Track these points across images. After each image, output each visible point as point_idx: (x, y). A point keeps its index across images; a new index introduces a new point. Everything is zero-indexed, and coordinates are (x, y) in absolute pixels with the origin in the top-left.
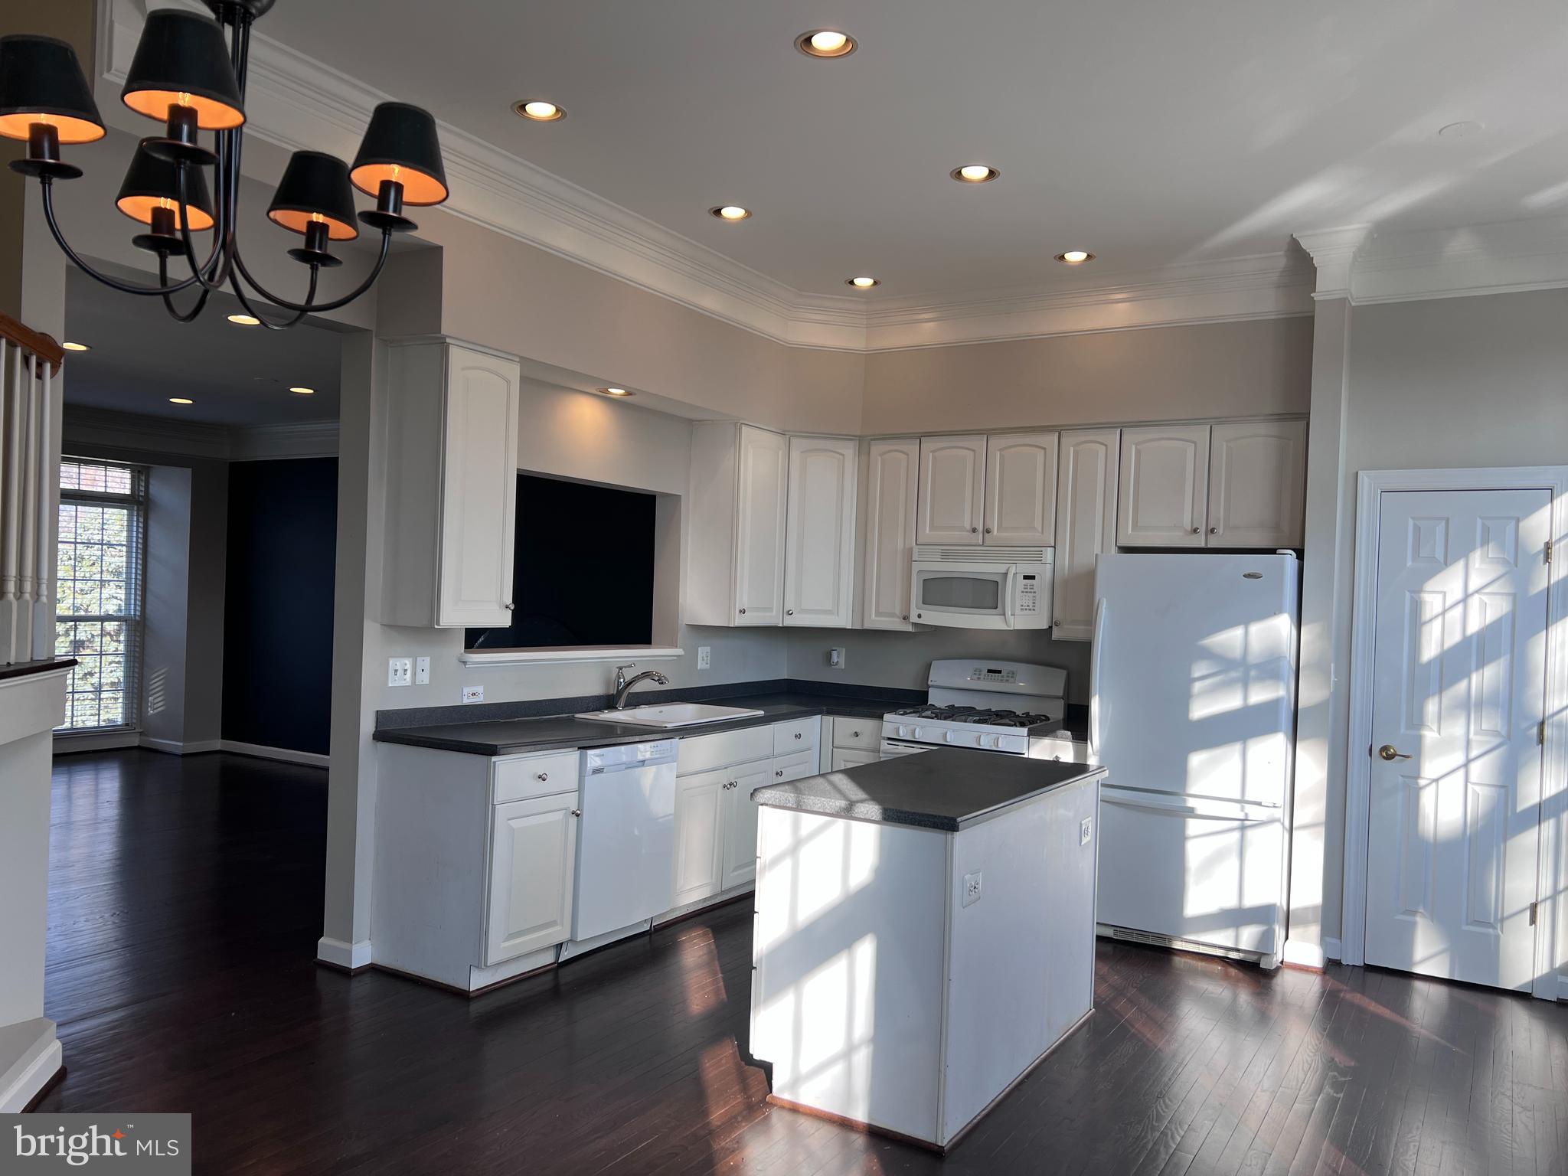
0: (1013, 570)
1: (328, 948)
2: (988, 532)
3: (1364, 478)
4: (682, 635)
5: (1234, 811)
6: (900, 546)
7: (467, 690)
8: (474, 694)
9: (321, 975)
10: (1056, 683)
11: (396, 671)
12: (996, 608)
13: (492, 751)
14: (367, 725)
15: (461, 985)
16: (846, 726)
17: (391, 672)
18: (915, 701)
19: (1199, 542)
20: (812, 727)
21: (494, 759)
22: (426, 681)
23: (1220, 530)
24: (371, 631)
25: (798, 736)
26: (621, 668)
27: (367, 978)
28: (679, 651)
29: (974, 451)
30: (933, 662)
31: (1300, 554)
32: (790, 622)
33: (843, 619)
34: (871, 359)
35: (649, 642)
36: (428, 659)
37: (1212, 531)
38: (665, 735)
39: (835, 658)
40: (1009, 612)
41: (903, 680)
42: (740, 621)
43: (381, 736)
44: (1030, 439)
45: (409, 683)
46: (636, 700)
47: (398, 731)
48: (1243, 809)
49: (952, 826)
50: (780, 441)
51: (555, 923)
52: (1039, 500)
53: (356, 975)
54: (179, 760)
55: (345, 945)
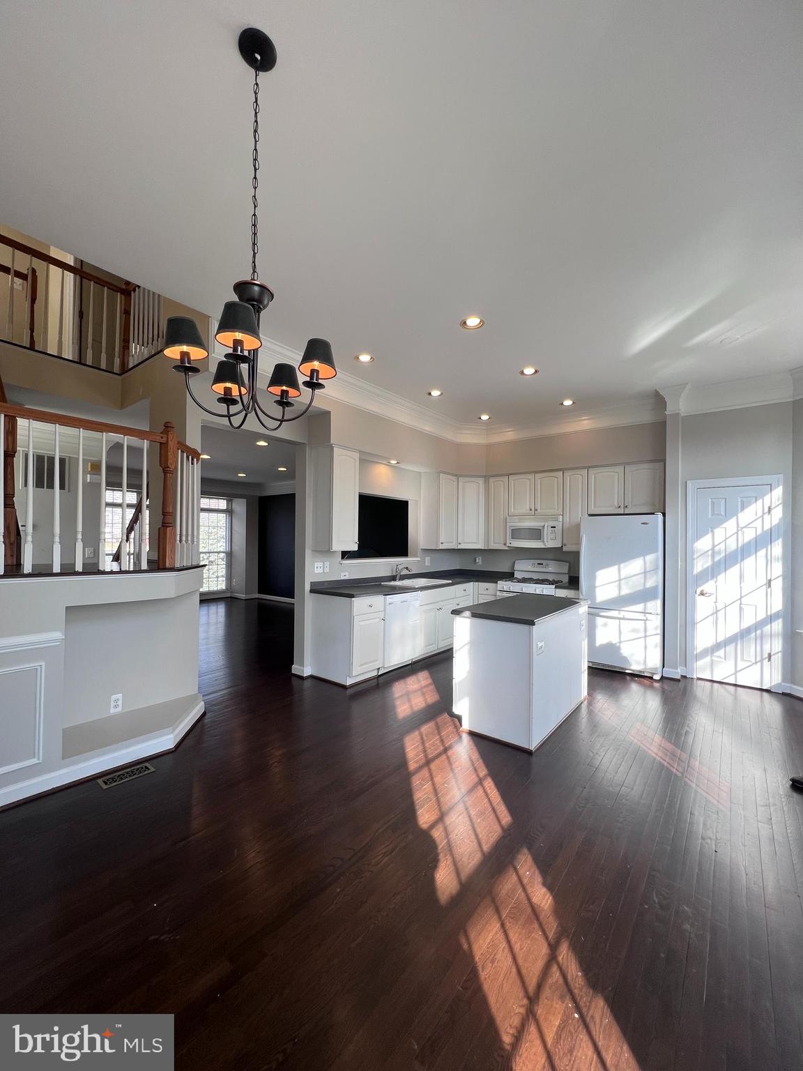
0: (547, 524)
1: (296, 669)
2: (536, 510)
3: (690, 484)
4: (419, 552)
5: (641, 616)
6: (502, 517)
7: (342, 574)
8: (345, 576)
9: (293, 678)
10: (565, 568)
11: (317, 567)
12: (541, 539)
13: (352, 596)
14: (307, 587)
15: (343, 683)
16: (483, 586)
17: (315, 568)
18: (509, 576)
19: (621, 511)
20: (470, 586)
21: (353, 599)
22: (328, 571)
23: (630, 506)
24: (308, 553)
25: (465, 590)
26: (397, 565)
27: (309, 680)
28: (419, 559)
29: (529, 479)
30: (516, 561)
31: (664, 515)
32: (460, 547)
33: (480, 545)
34: (488, 447)
35: (407, 556)
36: (328, 563)
37: (626, 507)
38: (415, 590)
39: (477, 561)
40: (545, 541)
41: (504, 568)
42: (441, 547)
43: (312, 591)
44: (552, 474)
45: (322, 571)
46: (403, 578)
47: (318, 589)
48: (645, 616)
49: (532, 623)
50: (454, 478)
51: (377, 660)
52: (556, 497)
53: (305, 679)
54: (244, 601)
55: (300, 668)
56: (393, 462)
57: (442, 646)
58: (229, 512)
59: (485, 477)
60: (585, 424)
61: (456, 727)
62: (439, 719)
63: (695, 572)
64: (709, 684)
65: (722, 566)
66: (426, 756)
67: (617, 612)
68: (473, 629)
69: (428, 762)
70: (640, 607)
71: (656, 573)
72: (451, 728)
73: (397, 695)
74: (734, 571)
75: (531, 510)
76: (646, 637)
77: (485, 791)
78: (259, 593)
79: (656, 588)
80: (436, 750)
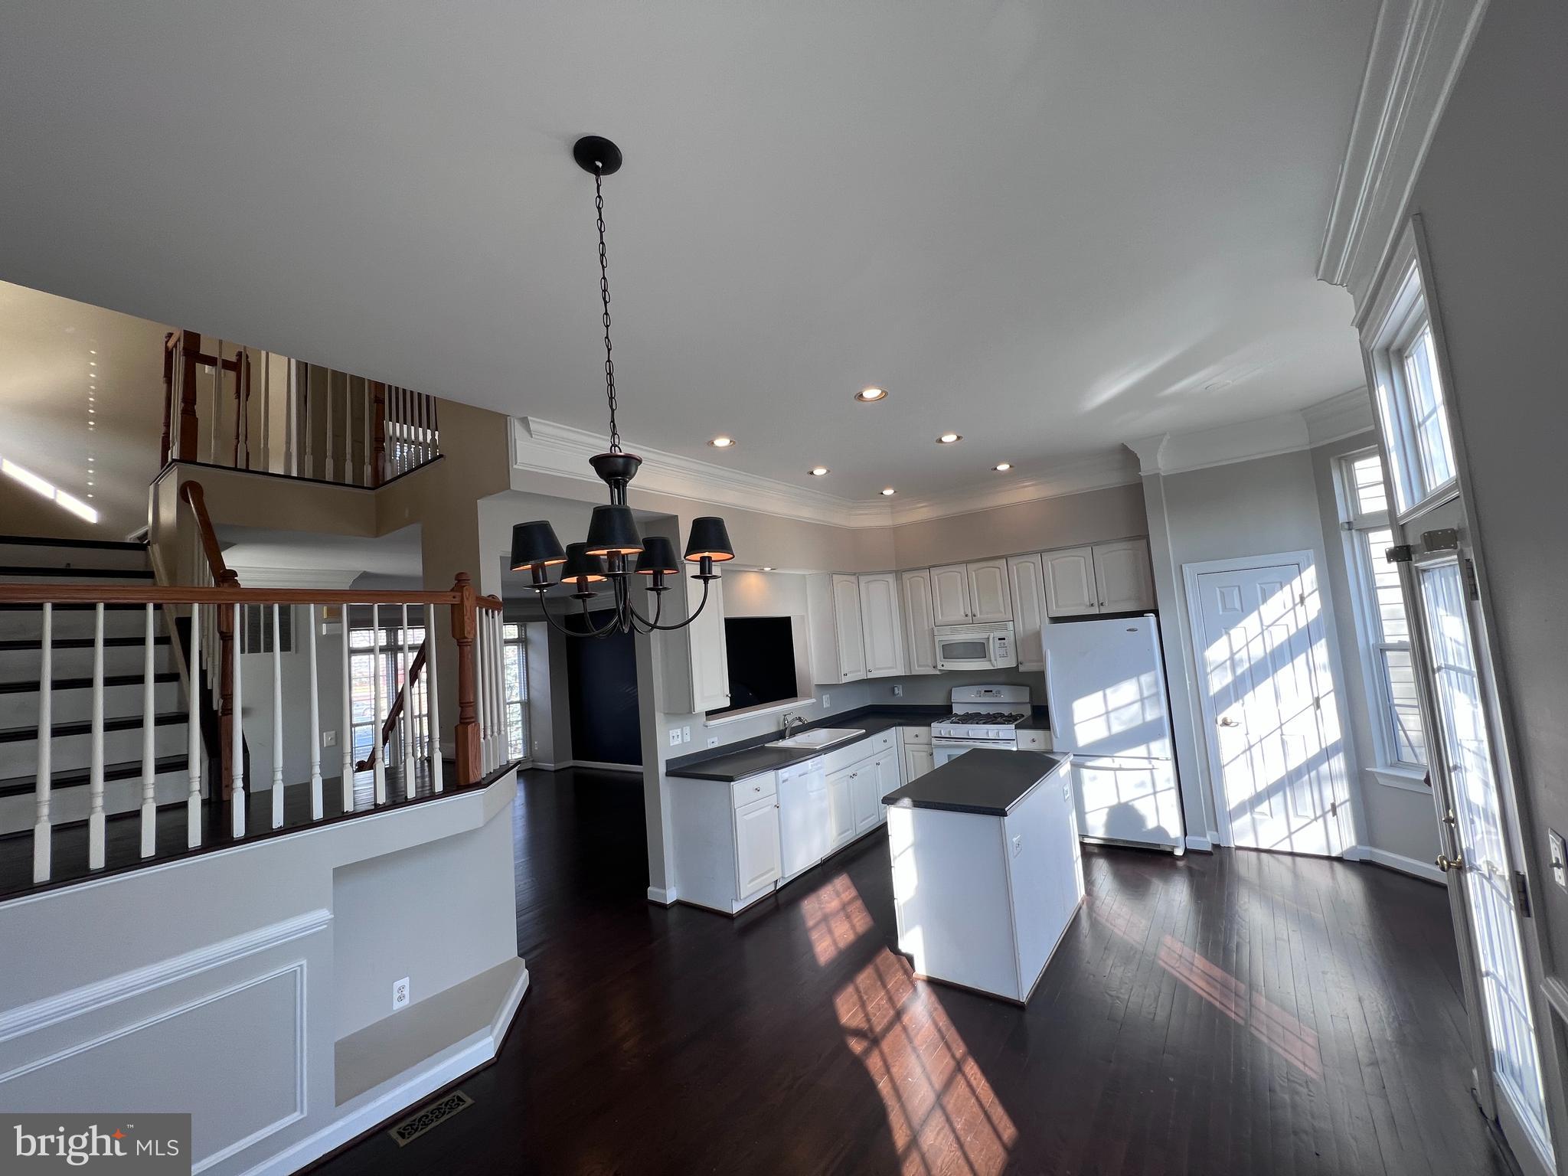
0: (992, 635)
1: (653, 893)
2: (975, 616)
3: (1186, 568)
4: (813, 690)
5: (1145, 764)
6: (926, 627)
7: (709, 741)
8: (712, 743)
9: (652, 910)
10: (1024, 695)
11: (673, 737)
12: (985, 658)
13: (730, 779)
14: (662, 769)
15: (727, 910)
16: (910, 732)
17: (671, 738)
18: (946, 713)
19: (1095, 611)
20: (893, 736)
21: (732, 783)
22: (689, 740)
23: (1106, 604)
24: (659, 717)
25: (885, 741)
26: (785, 715)
27: (676, 909)
28: (814, 700)
29: (960, 573)
30: (953, 689)
31: (1157, 615)
32: (870, 676)
33: (899, 671)
34: (896, 530)
36: (688, 729)
37: (1102, 604)
38: (817, 754)
39: (896, 691)
40: (993, 659)
41: (937, 699)
42: (845, 680)
43: (669, 774)
44: (991, 563)
45: (680, 742)
46: (795, 732)
48: (1150, 763)
49: (1005, 814)
50: (853, 578)
51: (772, 869)
52: (1001, 599)
53: (670, 908)
54: (553, 774)
55: (662, 891)
56: (767, 569)
58: (522, 642)
59: (896, 572)
60: (1028, 492)
61: (905, 973)
62: (879, 961)
63: (1211, 694)
64: (1254, 854)
65: (1249, 682)
67: (1110, 759)
68: (918, 826)
69: (876, 1040)
70: (1141, 750)
71: (1159, 700)
72: (900, 975)
73: (810, 922)
74: (1265, 688)
75: (967, 616)
76: (1155, 793)
77: (969, 1084)
78: (574, 759)
79: (1161, 719)
80: (885, 1017)
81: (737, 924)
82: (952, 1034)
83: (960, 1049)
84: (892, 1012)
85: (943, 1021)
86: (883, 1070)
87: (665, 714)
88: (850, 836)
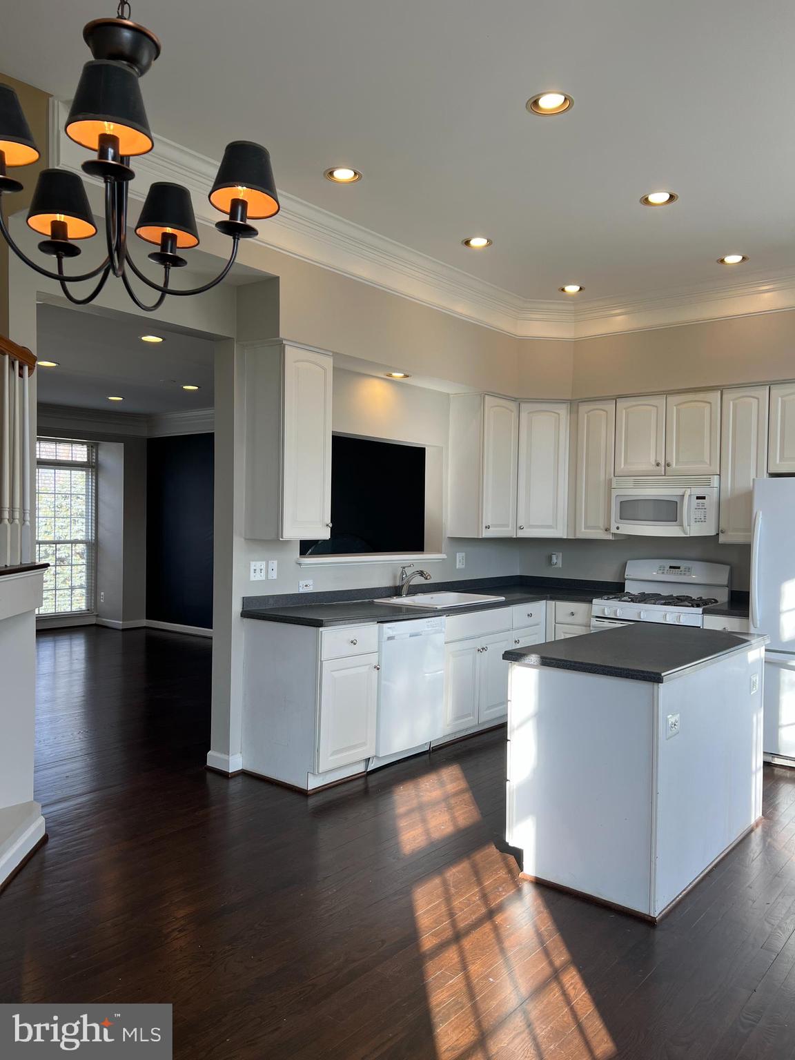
0: (688, 493)
1: (214, 758)
2: (668, 465)
4: (445, 545)
6: (602, 477)
7: (302, 583)
8: (306, 586)
9: (209, 776)
10: (722, 575)
11: (255, 570)
12: (676, 521)
13: (318, 624)
14: (237, 607)
15: (301, 785)
16: (564, 608)
17: (252, 571)
18: (615, 590)
20: (540, 608)
21: (321, 629)
22: (275, 577)
24: (238, 543)
25: (531, 615)
26: (404, 568)
27: (239, 779)
28: (443, 556)
29: (656, 407)
30: (628, 562)
32: (521, 534)
33: (560, 532)
34: (577, 343)
35: (423, 550)
36: (276, 562)
38: (436, 614)
39: (554, 560)
40: (685, 523)
41: (606, 575)
42: (486, 534)
43: (246, 614)
44: (701, 396)
45: (263, 578)
46: (415, 590)
47: (258, 610)
49: (657, 679)
50: (512, 406)
51: (364, 744)
52: (707, 441)
53: (232, 777)
54: (121, 633)
55: (223, 756)
56: (397, 375)
57: (486, 718)
58: (92, 467)
59: (571, 402)
60: (765, 299)
61: (510, 871)
62: (479, 856)
66: (454, 924)
68: (544, 690)
69: (457, 937)
72: (503, 873)
73: (401, 810)
75: (658, 465)
77: (565, 994)
78: (148, 617)
80: (474, 913)
81: (312, 802)
82: (555, 942)
83: (561, 956)
84: (483, 910)
85: (547, 925)
86: (459, 966)
87: (245, 539)
88: (471, 724)
